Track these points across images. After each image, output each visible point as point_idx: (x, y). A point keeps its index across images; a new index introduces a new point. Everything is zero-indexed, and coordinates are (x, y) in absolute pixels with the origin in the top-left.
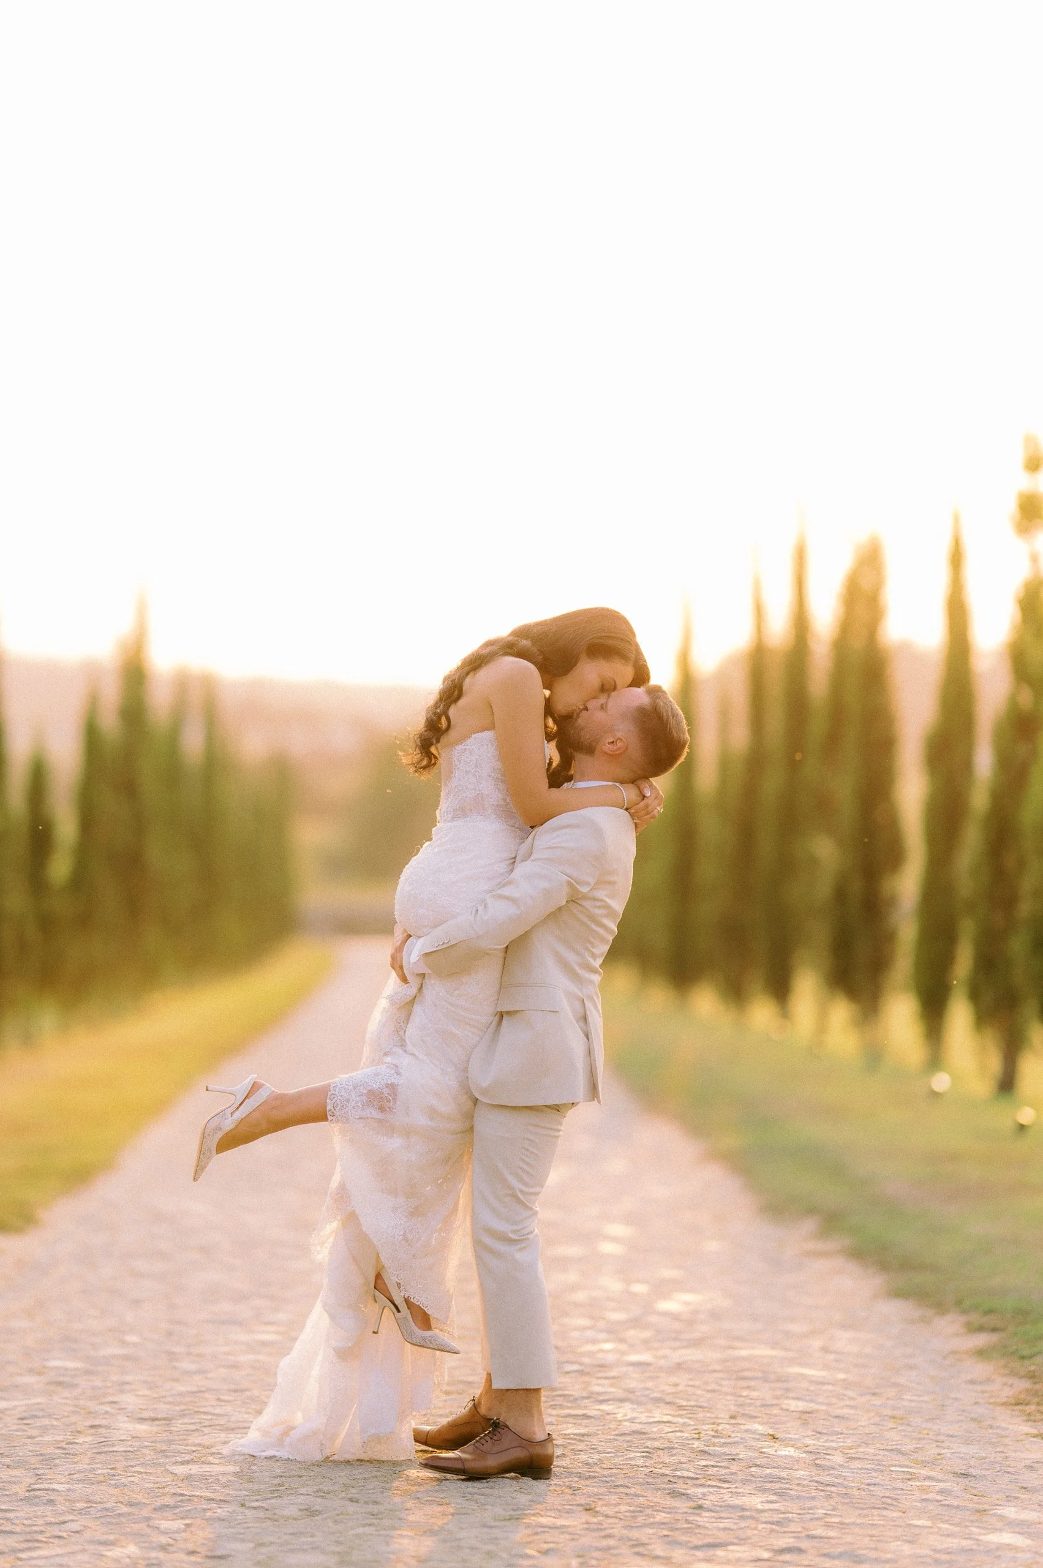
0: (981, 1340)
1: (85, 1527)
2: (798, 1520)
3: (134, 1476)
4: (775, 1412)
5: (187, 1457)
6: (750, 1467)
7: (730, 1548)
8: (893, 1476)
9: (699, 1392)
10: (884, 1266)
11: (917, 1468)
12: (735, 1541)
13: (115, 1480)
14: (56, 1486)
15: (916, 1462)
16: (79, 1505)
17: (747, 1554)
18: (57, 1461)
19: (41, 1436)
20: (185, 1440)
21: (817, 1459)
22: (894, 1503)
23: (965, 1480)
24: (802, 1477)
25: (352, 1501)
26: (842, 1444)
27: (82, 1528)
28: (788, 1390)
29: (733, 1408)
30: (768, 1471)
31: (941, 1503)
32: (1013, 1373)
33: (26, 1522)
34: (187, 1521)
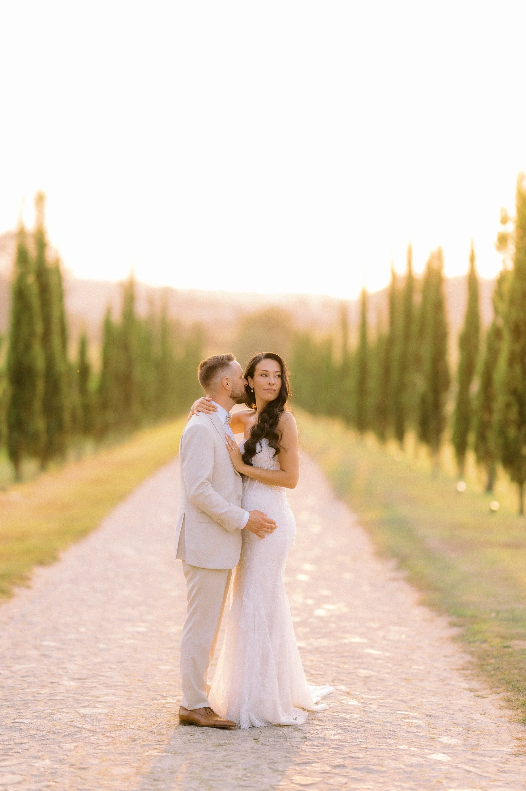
0: (455, 631)
1: (30, 746)
2: (348, 746)
3: (61, 715)
4: (354, 677)
5: (87, 703)
6: (334, 712)
7: (313, 765)
8: (398, 716)
9: (322, 665)
10: (420, 588)
11: (409, 711)
12: (316, 760)
13: (51, 717)
14: (25, 721)
15: (410, 707)
16: (33, 732)
17: (320, 768)
18: (30, 705)
19: (27, 689)
20: (89, 693)
21: (365, 707)
22: (394, 734)
23: (430, 718)
24: (356, 718)
25: (152, 733)
26: (379, 697)
27: (29, 747)
28: (362, 663)
29: (335, 674)
30: (341, 715)
31: (415, 734)
32: (465, 652)
33: (6, 743)
34: (76, 744)
